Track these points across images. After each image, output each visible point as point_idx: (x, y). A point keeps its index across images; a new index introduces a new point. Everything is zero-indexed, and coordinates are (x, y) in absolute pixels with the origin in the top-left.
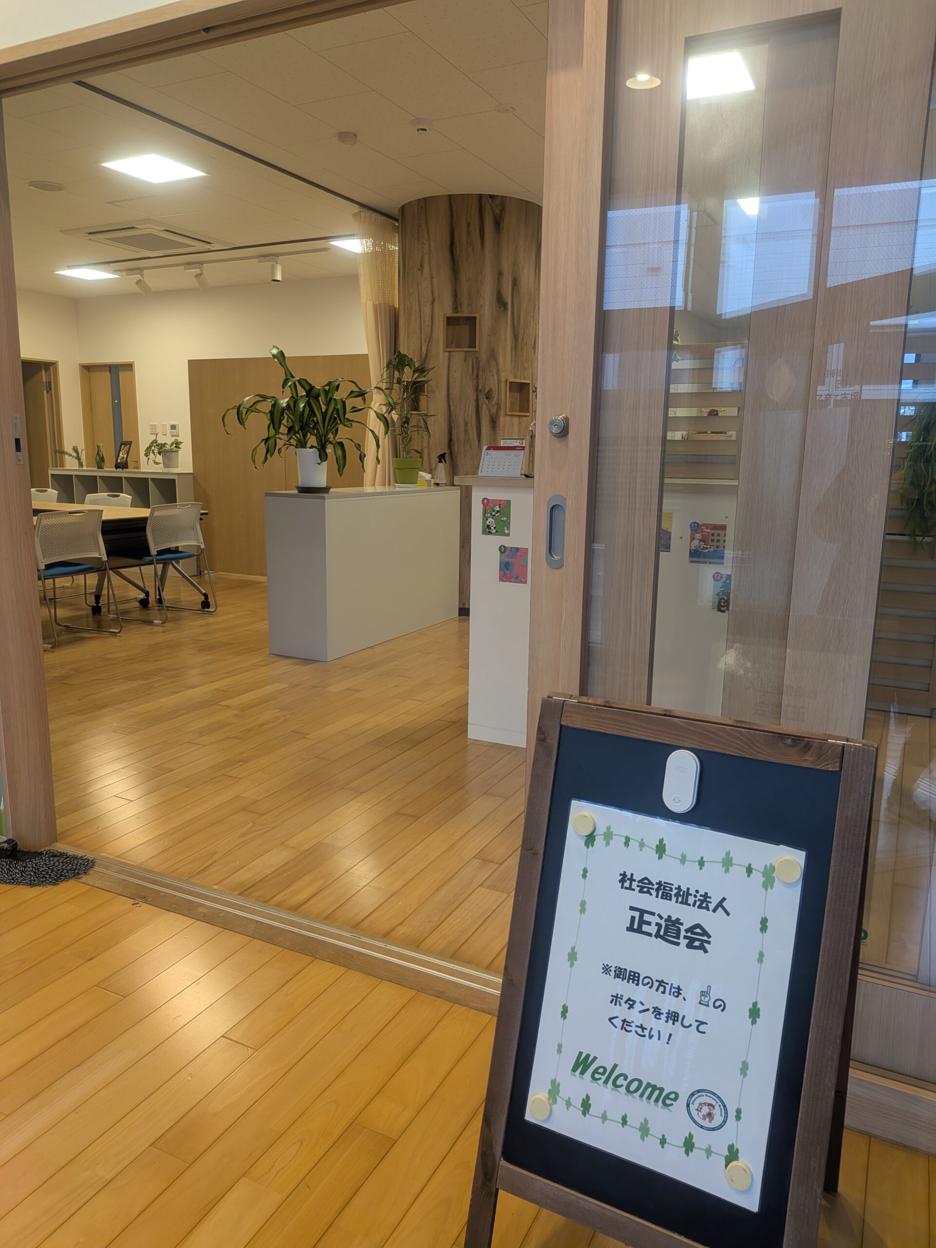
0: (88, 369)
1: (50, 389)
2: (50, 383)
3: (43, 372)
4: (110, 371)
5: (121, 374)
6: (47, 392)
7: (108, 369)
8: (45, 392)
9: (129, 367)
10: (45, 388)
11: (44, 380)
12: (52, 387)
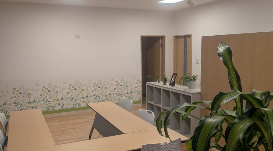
0: (177, 38)
1: (162, 46)
2: (162, 44)
3: (160, 40)
4: (184, 38)
5: (188, 39)
6: (161, 47)
7: (183, 37)
8: (160, 47)
9: (190, 36)
10: (160, 46)
11: (160, 43)
12: (163, 45)
